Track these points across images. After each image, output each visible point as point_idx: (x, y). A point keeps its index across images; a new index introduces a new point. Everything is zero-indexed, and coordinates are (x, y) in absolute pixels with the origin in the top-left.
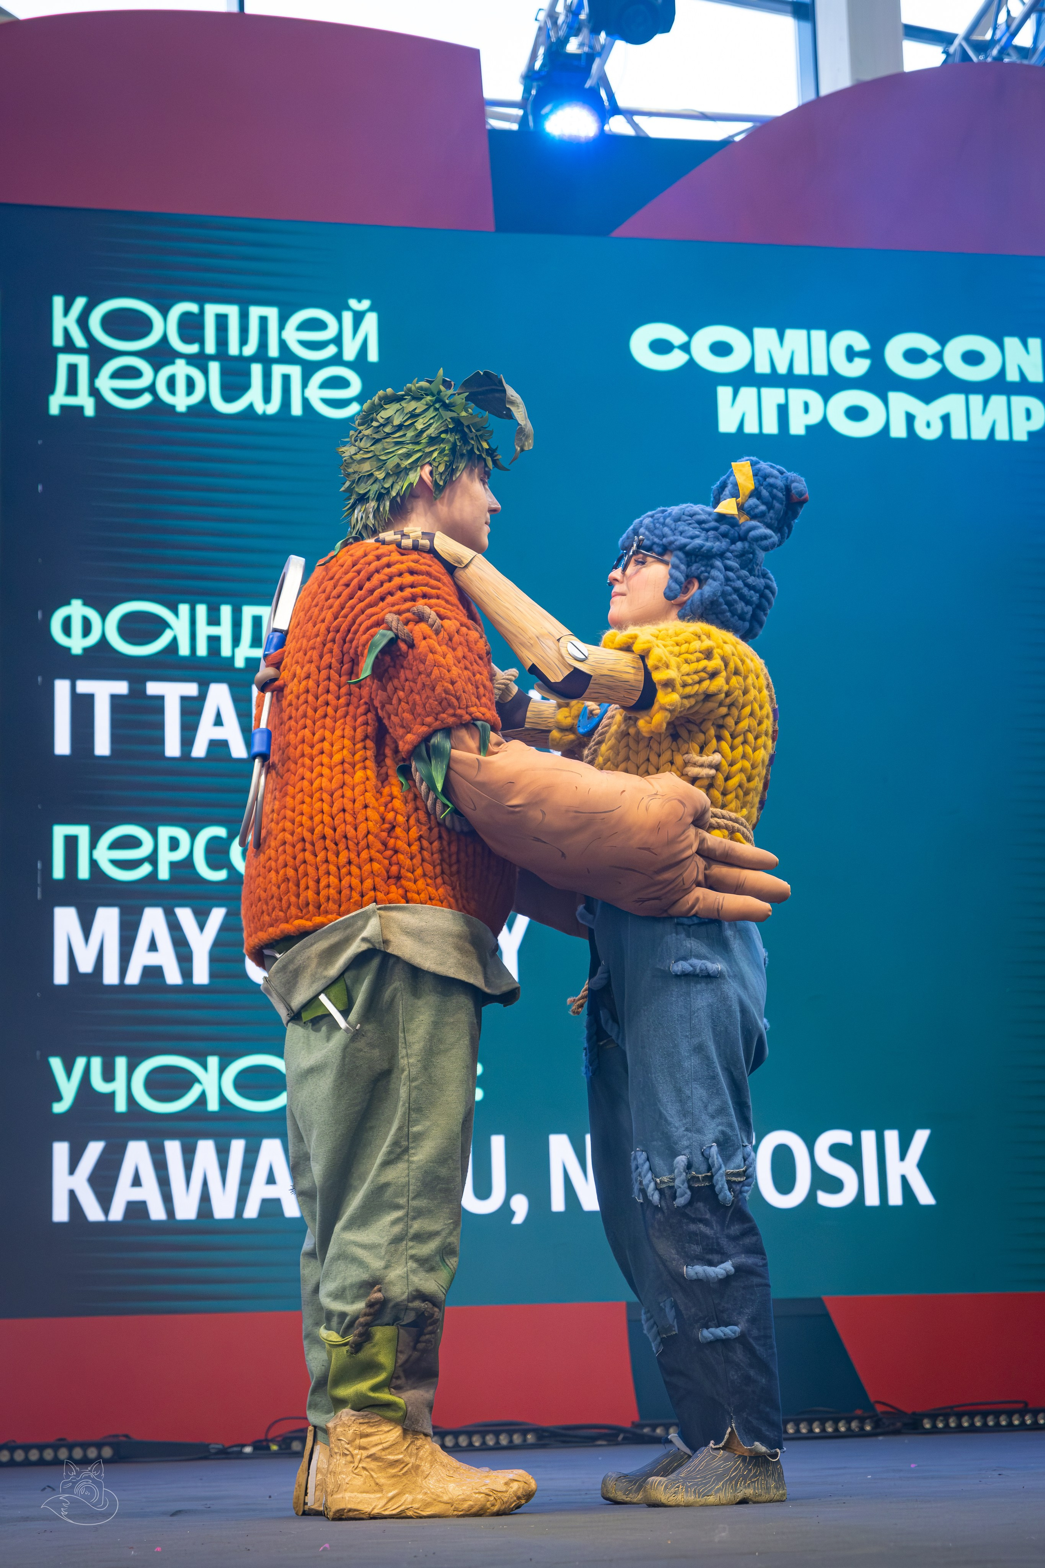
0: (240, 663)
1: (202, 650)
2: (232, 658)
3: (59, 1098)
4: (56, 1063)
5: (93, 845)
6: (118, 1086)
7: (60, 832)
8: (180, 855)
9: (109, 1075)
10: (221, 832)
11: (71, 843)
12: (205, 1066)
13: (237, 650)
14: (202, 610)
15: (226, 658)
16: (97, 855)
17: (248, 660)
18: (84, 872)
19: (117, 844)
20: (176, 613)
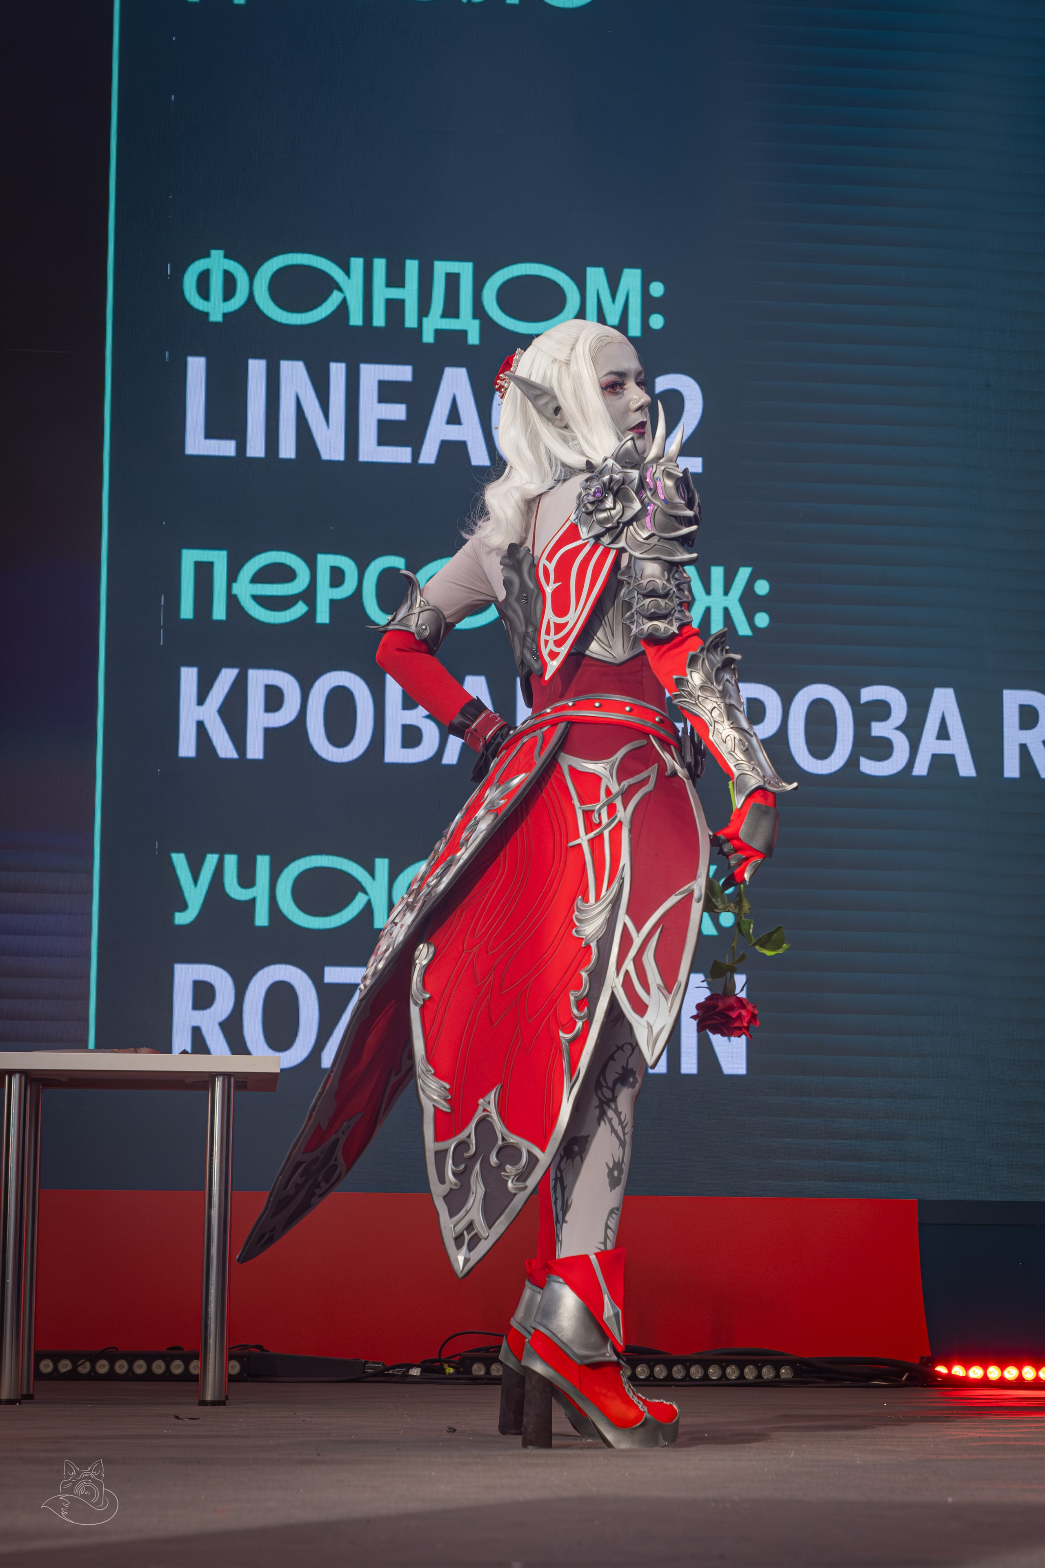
0: (428, 337)
1: (379, 319)
2: (419, 330)
3: (183, 906)
4: (179, 861)
5: (232, 577)
6: (260, 892)
7: (190, 558)
8: (345, 591)
9: (247, 879)
10: (398, 562)
11: (204, 571)
12: (371, 871)
13: (425, 320)
14: (380, 265)
15: (411, 330)
16: (236, 589)
17: (439, 333)
18: (219, 612)
19: (262, 576)
20: (346, 270)
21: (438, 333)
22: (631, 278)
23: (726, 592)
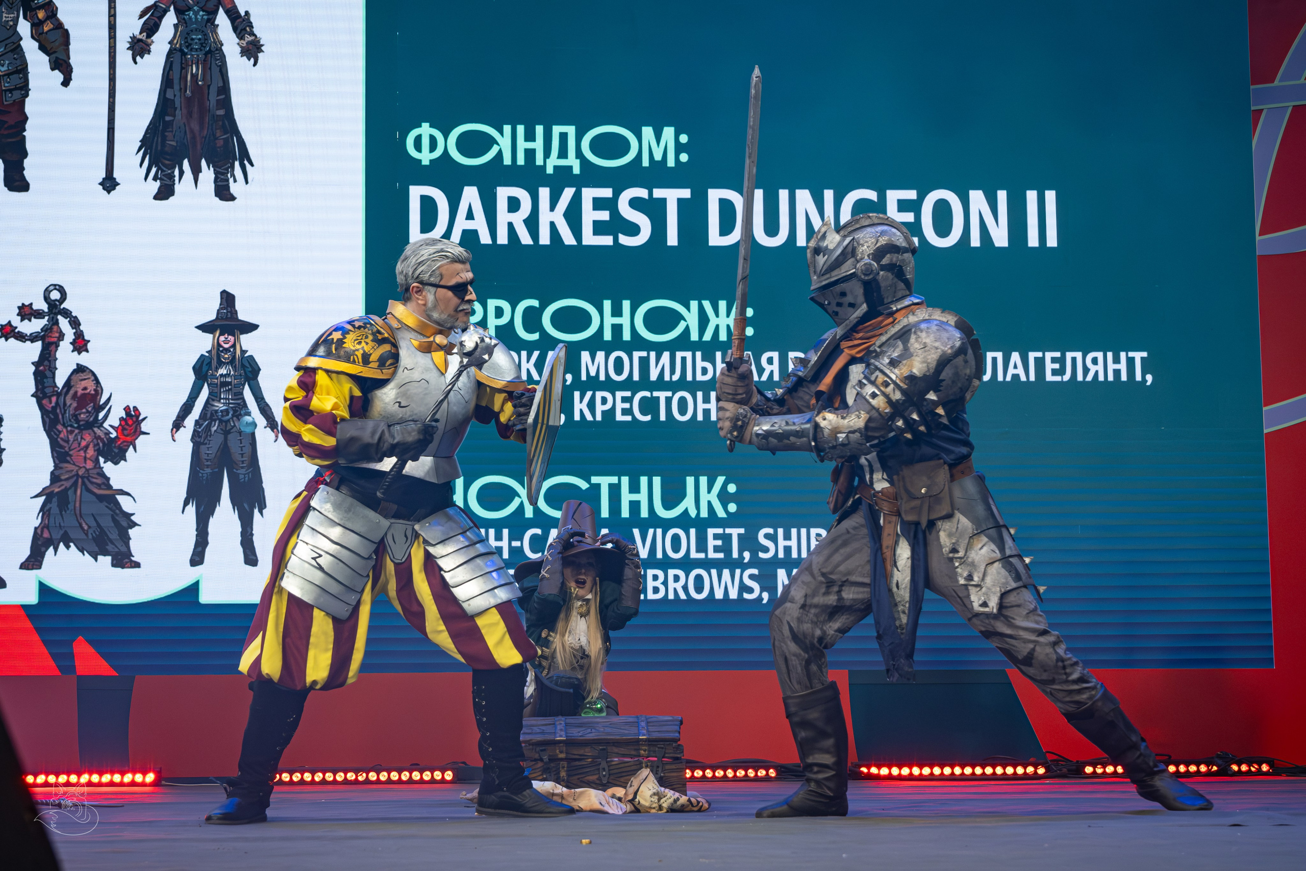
0: (550, 170)
1: (521, 161)
2: (544, 167)
8: (504, 320)
10: (535, 303)
13: (547, 160)
14: (521, 129)
15: (539, 166)
20: (501, 132)
21: (555, 167)
22: (669, 133)
23: (728, 315)
